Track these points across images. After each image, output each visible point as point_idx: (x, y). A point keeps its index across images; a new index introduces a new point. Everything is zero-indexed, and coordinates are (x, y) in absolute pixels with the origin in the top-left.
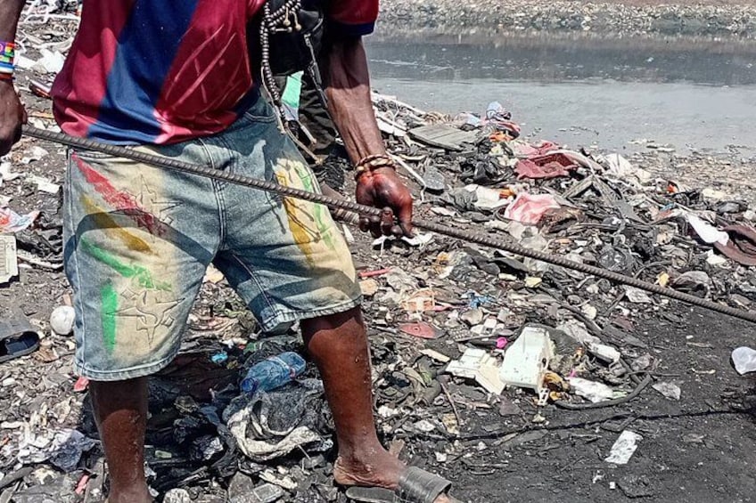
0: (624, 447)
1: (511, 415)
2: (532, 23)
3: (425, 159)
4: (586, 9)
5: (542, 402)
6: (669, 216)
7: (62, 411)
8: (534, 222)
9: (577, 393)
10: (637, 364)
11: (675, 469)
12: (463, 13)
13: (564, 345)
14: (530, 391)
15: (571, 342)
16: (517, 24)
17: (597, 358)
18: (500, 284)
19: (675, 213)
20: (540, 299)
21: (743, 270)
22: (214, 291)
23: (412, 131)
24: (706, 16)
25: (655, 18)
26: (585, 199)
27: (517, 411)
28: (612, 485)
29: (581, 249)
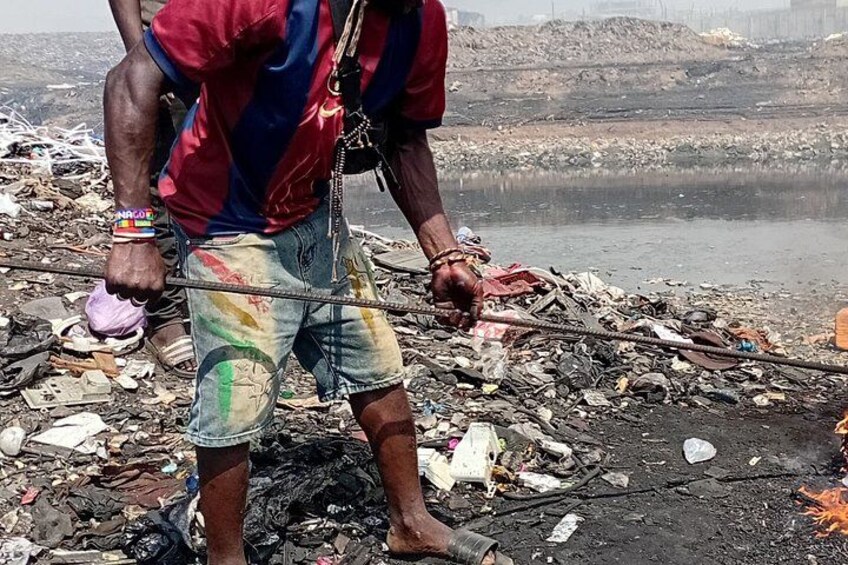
0: (565, 529)
1: (460, 509)
2: (538, 162)
3: (389, 282)
4: (595, 145)
5: (490, 494)
6: (635, 326)
7: (9, 521)
8: (500, 337)
9: (525, 485)
10: (587, 458)
11: (612, 544)
12: (462, 157)
13: (515, 443)
14: (479, 486)
15: (522, 441)
16: (522, 165)
17: (549, 454)
18: (458, 393)
19: (640, 323)
20: (496, 405)
21: (707, 374)
22: (167, 410)
23: (376, 257)
24: (724, 146)
25: (670, 151)
26: (549, 313)
27: (466, 504)
28: (550, 560)
29: (542, 359)
